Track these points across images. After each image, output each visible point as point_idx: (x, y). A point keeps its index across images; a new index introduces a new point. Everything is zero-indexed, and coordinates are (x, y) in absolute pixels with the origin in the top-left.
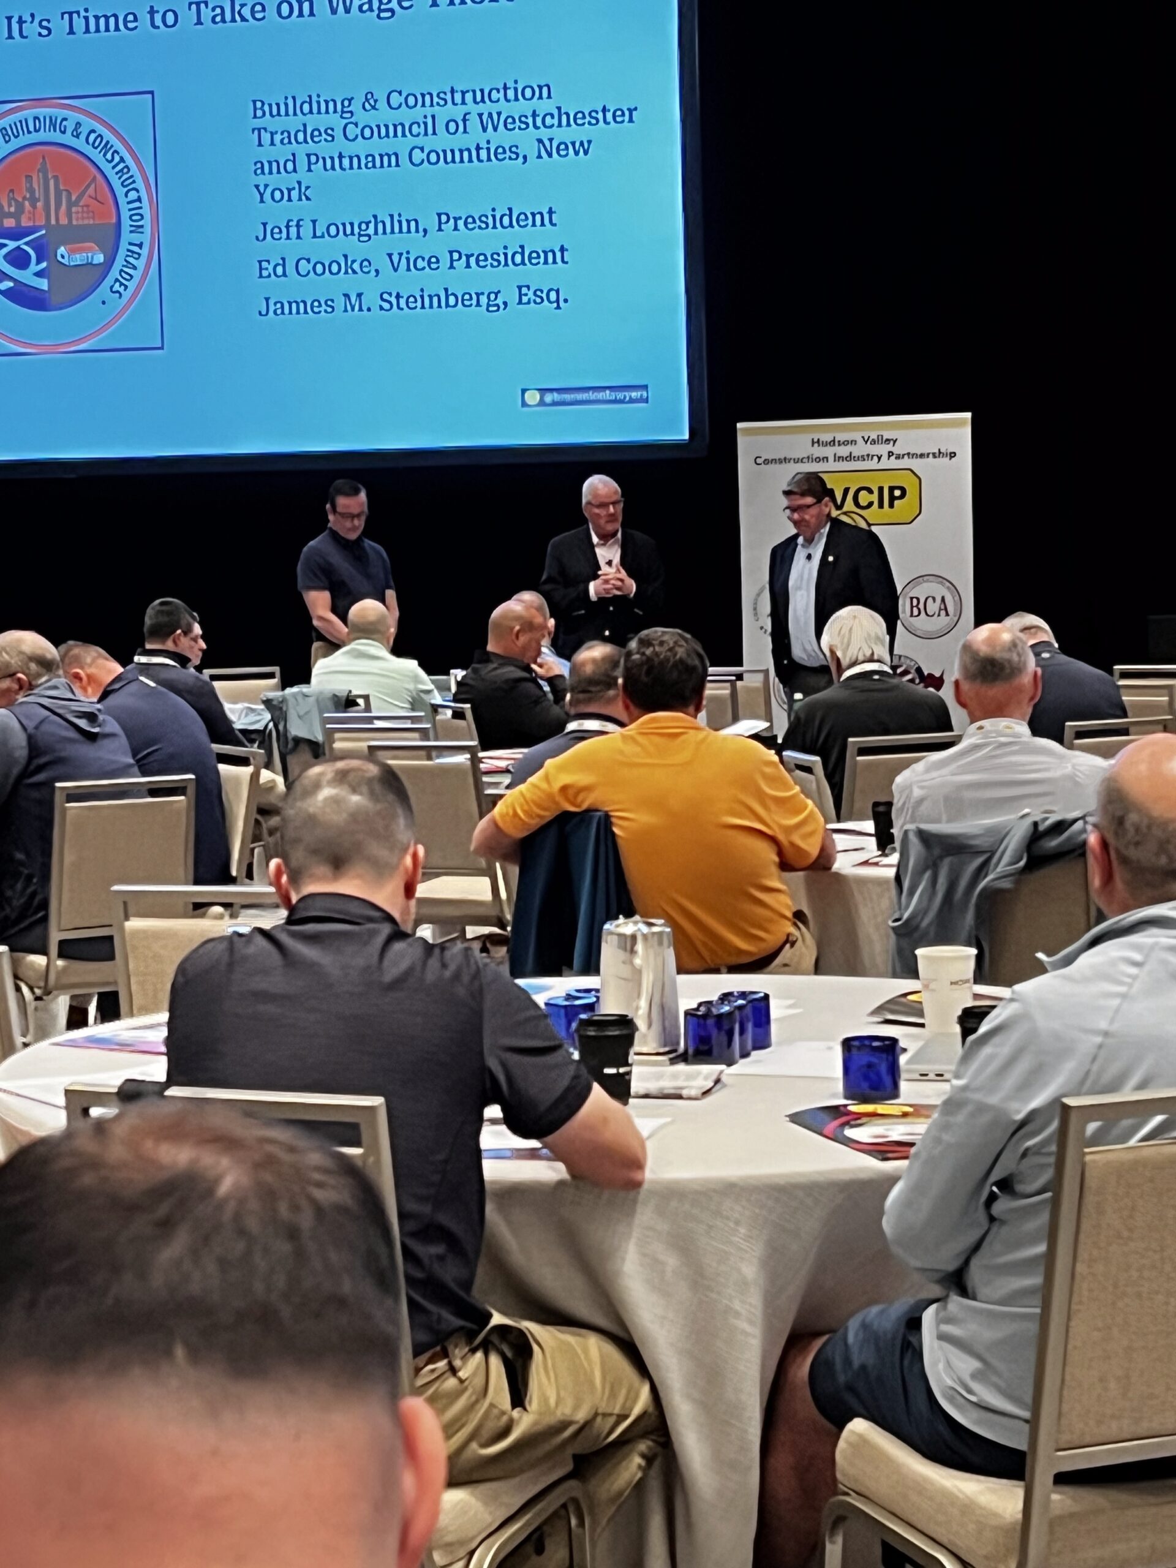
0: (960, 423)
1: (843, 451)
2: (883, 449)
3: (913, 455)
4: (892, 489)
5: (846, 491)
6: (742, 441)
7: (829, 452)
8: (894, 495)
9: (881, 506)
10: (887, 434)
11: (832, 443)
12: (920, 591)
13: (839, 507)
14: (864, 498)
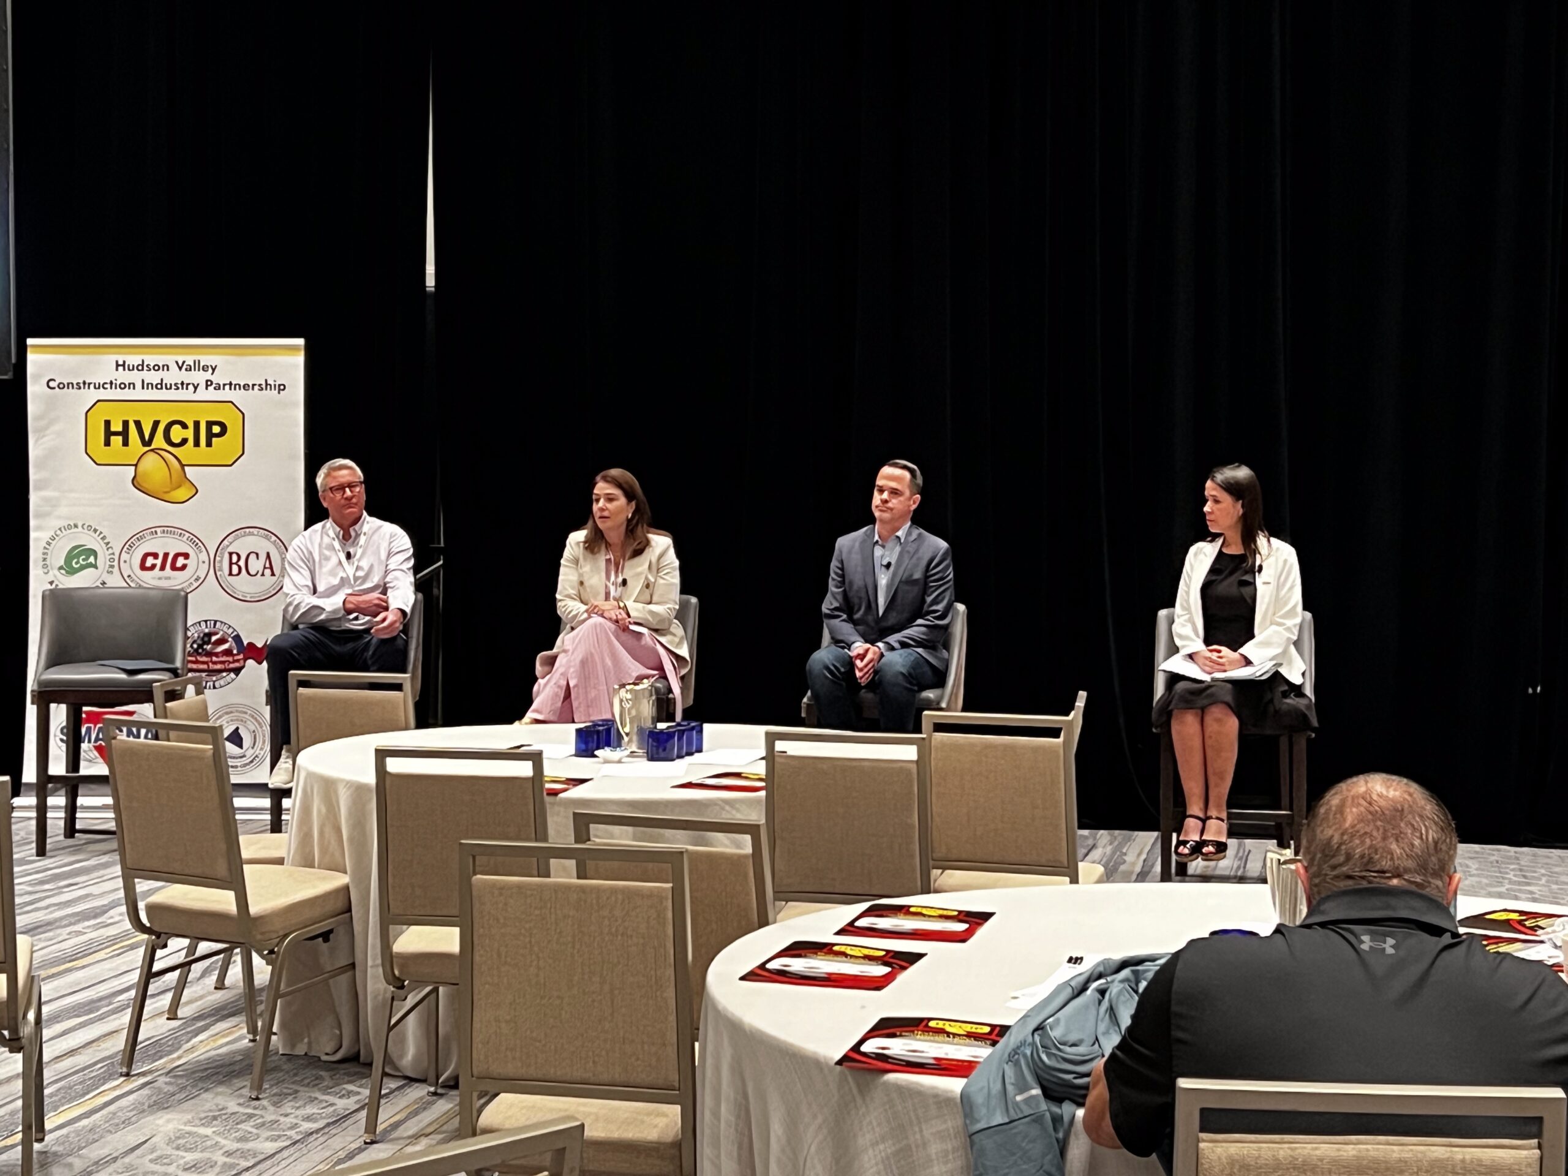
0: (292, 350)
1: (154, 377)
2: (200, 377)
3: (235, 385)
4: (210, 424)
5: (156, 424)
6: (32, 359)
7: (136, 377)
8: (216, 430)
9: (197, 443)
10: (205, 360)
11: (141, 367)
12: (242, 546)
13: (147, 443)
14: (177, 433)
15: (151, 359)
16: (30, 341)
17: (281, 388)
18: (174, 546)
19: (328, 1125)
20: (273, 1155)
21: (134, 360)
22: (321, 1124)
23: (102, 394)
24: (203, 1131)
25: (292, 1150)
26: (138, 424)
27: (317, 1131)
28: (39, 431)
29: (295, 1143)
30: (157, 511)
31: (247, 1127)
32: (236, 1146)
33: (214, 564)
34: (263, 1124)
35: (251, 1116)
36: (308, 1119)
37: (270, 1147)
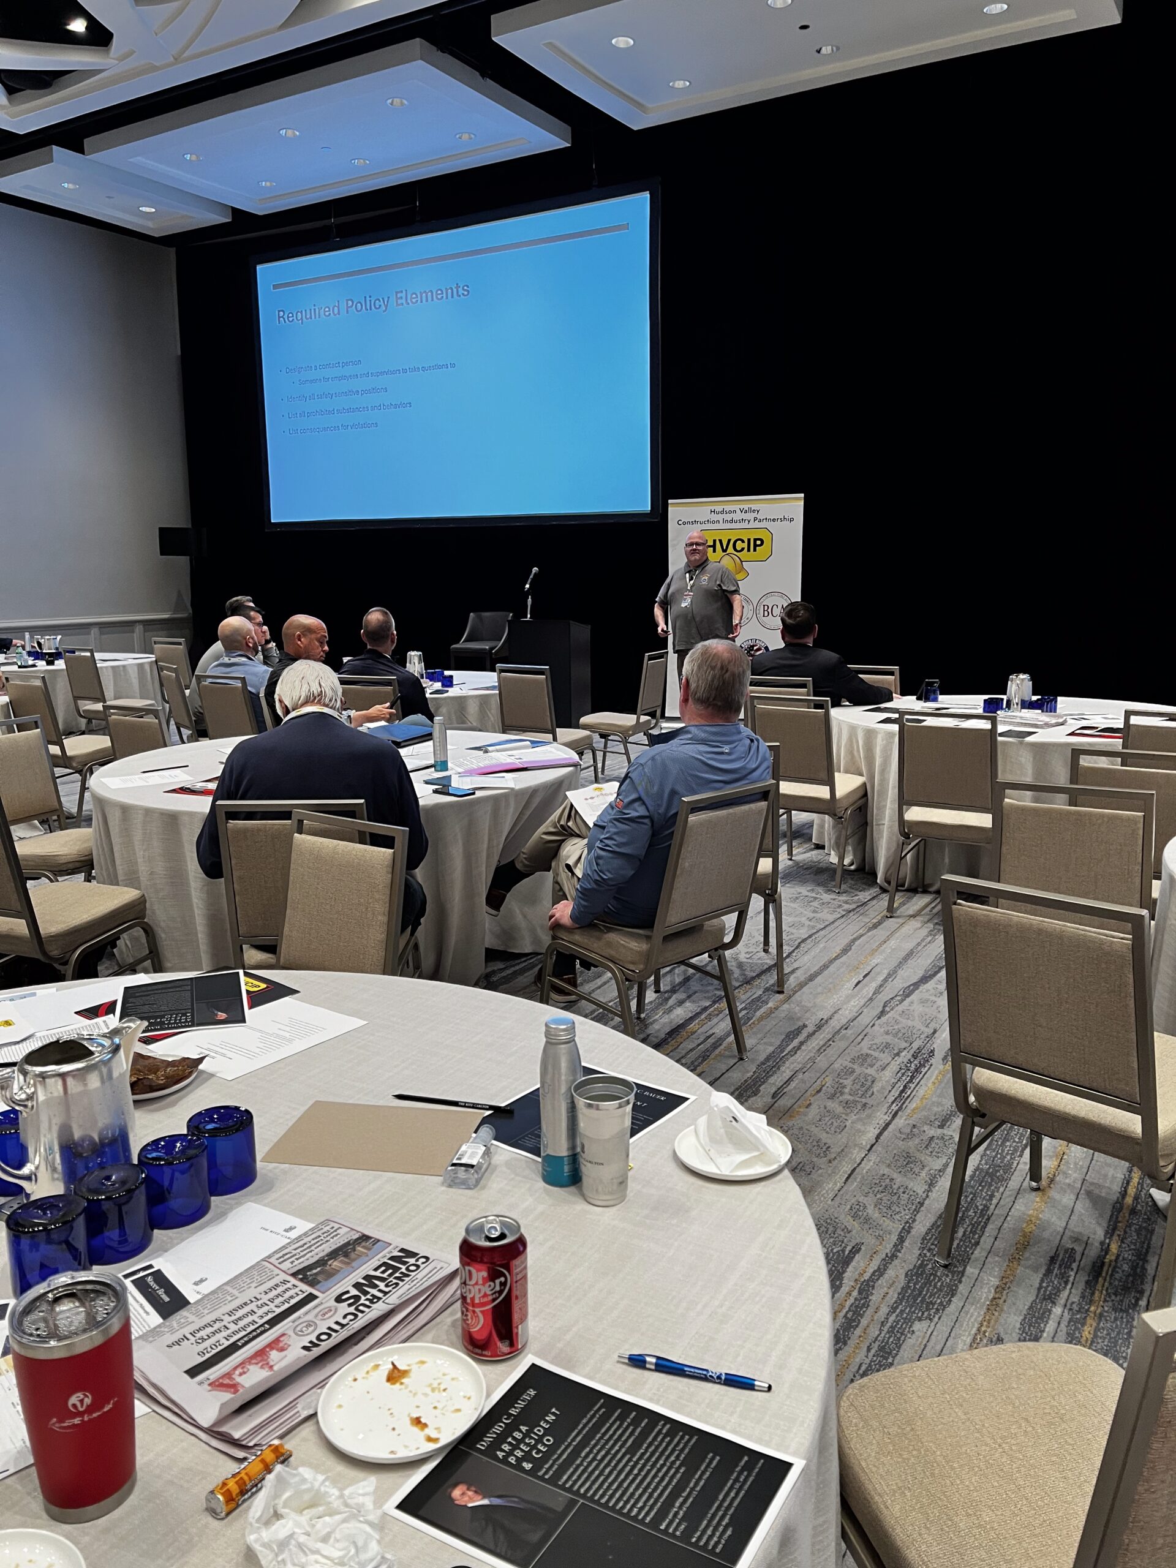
0: (796, 501)
1: (728, 517)
2: (751, 516)
3: (768, 519)
4: (755, 540)
5: (729, 541)
6: (671, 510)
7: (720, 517)
8: (758, 543)
9: (749, 550)
10: (754, 507)
11: (722, 512)
12: (769, 602)
13: (724, 551)
14: (739, 546)
15: (727, 508)
16: (670, 501)
17: (792, 520)
19: (858, 907)
20: (833, 922)
21: (719, 508)
22: (854, 906)
23: (704, 527)
24: (792, 905)
25: (843, 920)
26: (720, 541)
27: (853, 910)
28: (674, 546)
29: (843, 916)
31: (815, 904)
32: (812, 915)
33: (755, 610)
34: (823, 904)
35: (816, 898)
36: (846, 902)
37: (831, 918)
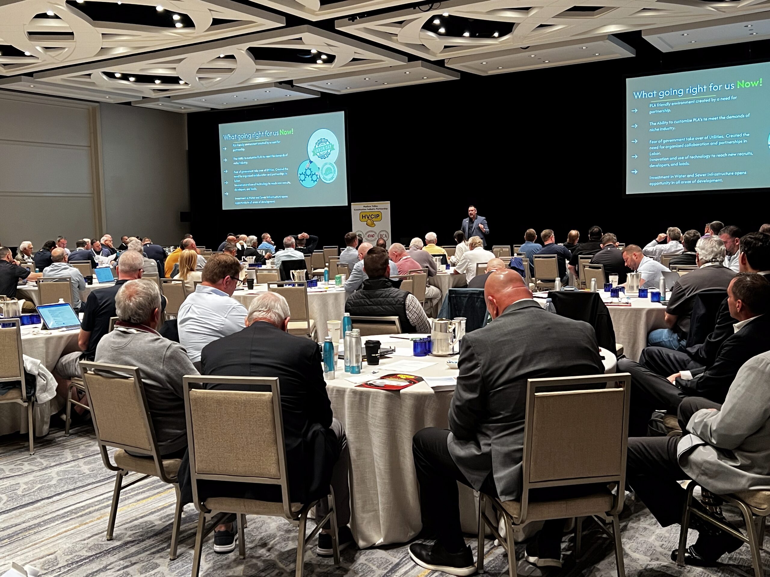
0: (388, 203)
1: (369, 208)
2: (375, 208)
5: (369, 215)
6: (352, 206)
7: (366, 208)
8: (378, 215)
10: (376, 205)
12: (382, 233)
13: (368, 218)
14: (372, 216)
15: (368, 205)
16: (353, 203)
17: (387, 209)
18: (372, 234)
23: (362, 211)
26: (367, 215)
28: (353, 217)
30: (370, 229)
33: (378, 236)
